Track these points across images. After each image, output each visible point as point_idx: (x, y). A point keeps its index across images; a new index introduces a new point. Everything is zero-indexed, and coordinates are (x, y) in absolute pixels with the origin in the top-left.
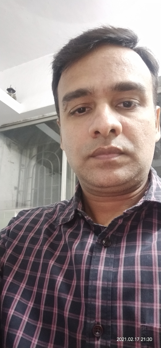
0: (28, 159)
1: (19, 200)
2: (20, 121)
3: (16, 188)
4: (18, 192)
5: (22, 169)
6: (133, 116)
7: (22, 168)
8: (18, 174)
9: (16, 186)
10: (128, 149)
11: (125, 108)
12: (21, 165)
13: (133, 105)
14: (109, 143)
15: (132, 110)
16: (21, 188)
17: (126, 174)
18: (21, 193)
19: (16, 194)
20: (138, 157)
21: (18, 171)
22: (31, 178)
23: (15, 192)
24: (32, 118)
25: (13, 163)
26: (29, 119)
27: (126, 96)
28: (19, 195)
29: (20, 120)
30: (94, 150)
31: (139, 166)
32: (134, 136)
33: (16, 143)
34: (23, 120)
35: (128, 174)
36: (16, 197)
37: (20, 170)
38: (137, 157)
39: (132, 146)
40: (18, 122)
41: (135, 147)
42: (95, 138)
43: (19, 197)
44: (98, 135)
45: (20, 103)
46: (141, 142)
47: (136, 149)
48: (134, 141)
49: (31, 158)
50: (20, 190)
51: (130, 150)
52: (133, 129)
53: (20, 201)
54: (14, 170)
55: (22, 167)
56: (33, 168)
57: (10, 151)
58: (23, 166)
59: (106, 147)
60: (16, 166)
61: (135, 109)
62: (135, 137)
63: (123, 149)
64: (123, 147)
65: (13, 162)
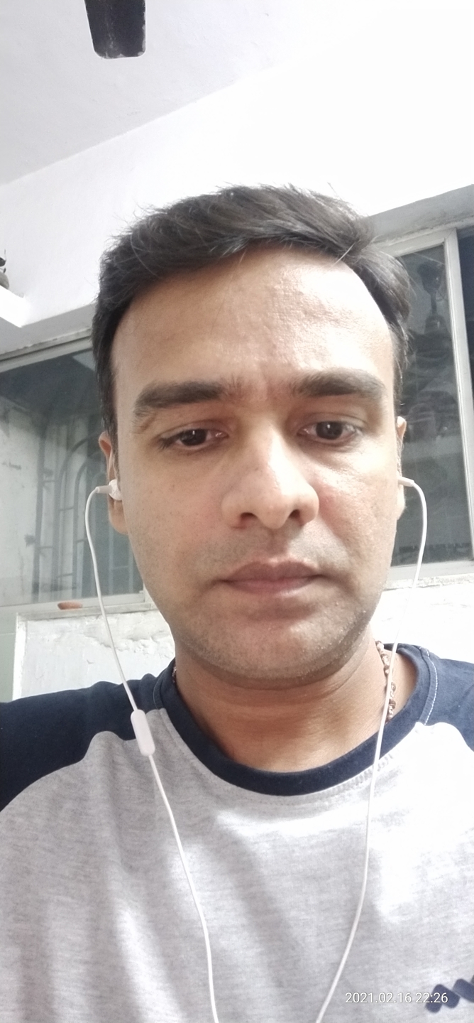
0: (63, 452)
1: (41, 575)
2: (26, 348)
3: (30, 540)
4: (38, 552)
5: (46, 484)
6: (346, 466)
7: (47, 479)
8: (36, 500)
9: (30, 534)
10: (333, 563)
11: (323, 441)
12: (42, 471)
13: (344, 433)
14: (282, 550)
15: (342, 448)
16: (46, 539)
17: (325, 634)
18: (49, 553)
19: (32, 557)
20: (359, 583)
21: (34, 491)
22: (71, 508)
23: (29, 552)
24: (58, 337)
25: (19, 468)
26: (49, 339)
27: (328, 409)
28: (41, 559)
29: (27, 346)
30: (238, 566)
31: (359, 610)
32: (350, 524)
33: (23, 408)
34: (34, 346)
35: (330, 633)
36: (31, 565)
37: (41, 485)
38: (357, 582)
39: (344, 553)
40: (18, 350)
41: (351, 555)
42: (241, 527)
43: (41, 564)
44: (250, 522)
45: (21, 295)
46: (366, 541)
47: (353, 560)
48: (349, 538)
49: (71, 447)
50: (42, 544)
51: (338, 567)
52: (348, 506)
53: (45, 576)
54: (23, 487)
55: (45, 478)
56: (78, 479)
57: (8, 435)
58: (50, 473)
59: (274, 561)
60: (28, 478)
61: (352, 443)
62: (351, 529)
63: (320, 565)
64: (319, 558)
65: (18, 464)
